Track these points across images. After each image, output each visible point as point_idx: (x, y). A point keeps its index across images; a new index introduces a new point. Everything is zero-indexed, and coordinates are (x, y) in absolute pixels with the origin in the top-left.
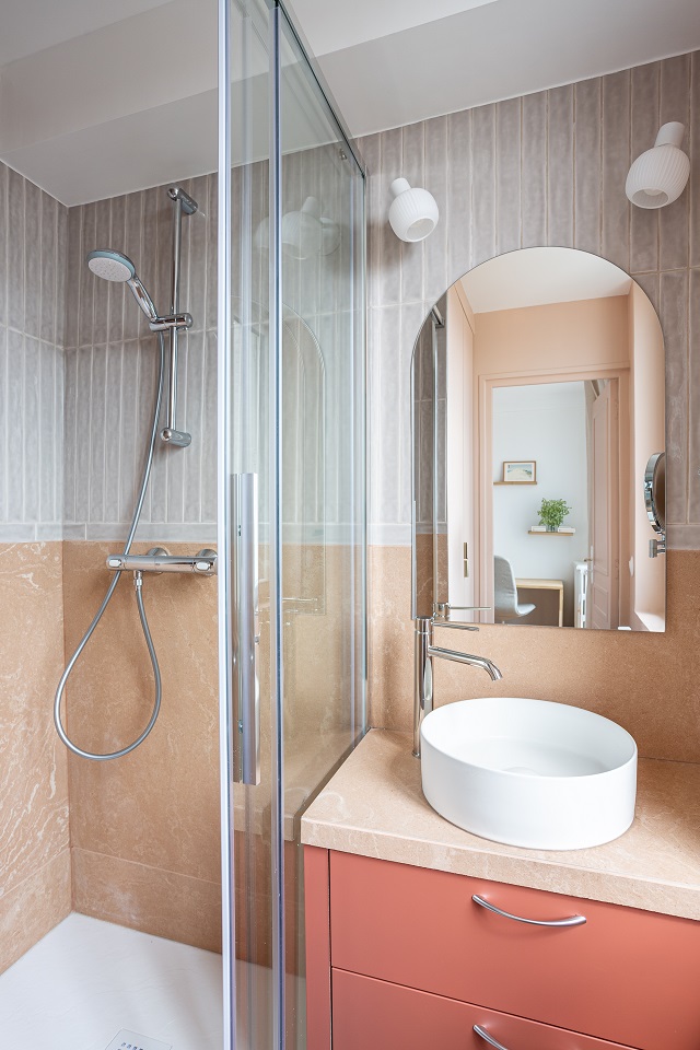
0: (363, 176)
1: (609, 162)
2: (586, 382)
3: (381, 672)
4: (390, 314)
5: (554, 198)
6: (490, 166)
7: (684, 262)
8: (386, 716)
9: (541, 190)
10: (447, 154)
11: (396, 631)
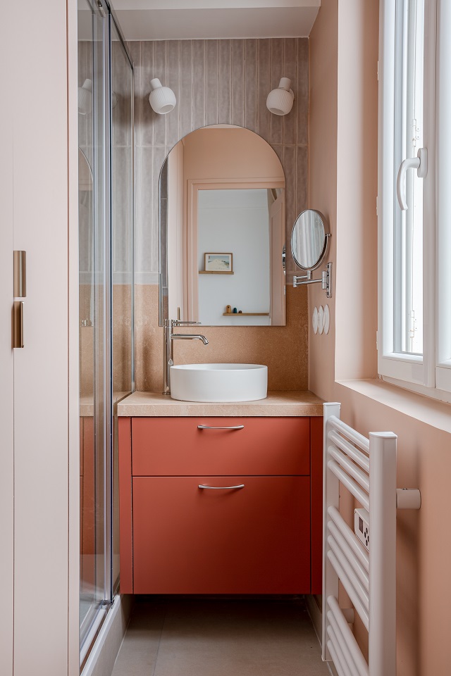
0: (132, 68)
1: (261, 85)
2: (268, 189)
3: (142, 358)
4: (147, 151)
5: (235, 98)
6: (203, 75)
7: (294, 142)
8: (144, 383)
9: (229, 93)
10: (179, 63)
11: (150, 334)
